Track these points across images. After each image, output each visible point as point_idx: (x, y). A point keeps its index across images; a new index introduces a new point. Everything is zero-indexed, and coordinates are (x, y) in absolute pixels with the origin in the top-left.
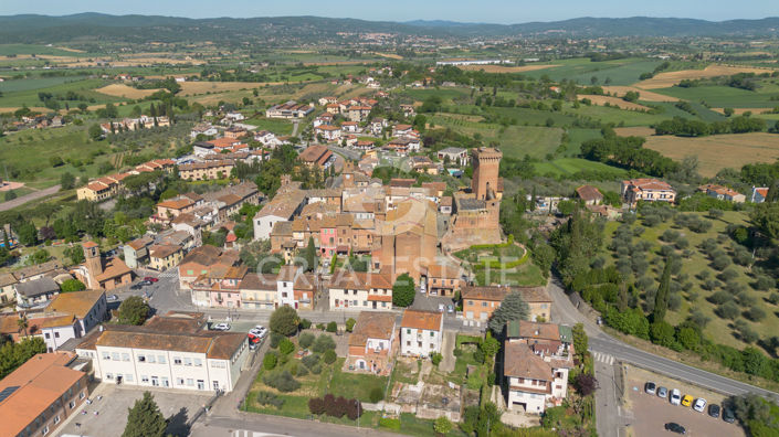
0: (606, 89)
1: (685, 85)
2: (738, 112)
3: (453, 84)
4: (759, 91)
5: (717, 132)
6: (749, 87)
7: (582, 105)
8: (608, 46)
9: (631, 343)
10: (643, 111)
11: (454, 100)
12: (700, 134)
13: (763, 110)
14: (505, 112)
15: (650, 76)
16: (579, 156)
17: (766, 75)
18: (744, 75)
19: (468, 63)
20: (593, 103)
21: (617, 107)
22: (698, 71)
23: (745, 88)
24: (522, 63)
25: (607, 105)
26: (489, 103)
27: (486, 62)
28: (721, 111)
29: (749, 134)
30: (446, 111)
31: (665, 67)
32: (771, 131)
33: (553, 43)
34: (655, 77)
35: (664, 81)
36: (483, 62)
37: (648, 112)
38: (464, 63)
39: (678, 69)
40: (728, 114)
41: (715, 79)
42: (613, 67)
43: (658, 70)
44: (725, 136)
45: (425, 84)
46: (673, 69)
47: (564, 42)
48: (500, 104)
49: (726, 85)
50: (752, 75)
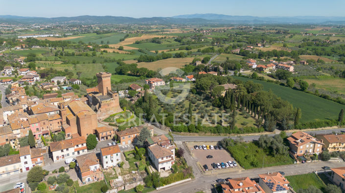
0: (110, 46)
1: (137, 43)
2: (160, 52)
3: (38, 47)
4: (162, 44)
5: (158, 60)
6: (159, 43)
7: (104, 53)
8: (100, 28)
9: (183, 135)
10: (128, 54)
11: (42, 54)
12: (153, 61)
13: (167, 50)
14: (72, 59)
15: (123, 40)
16: (115, 74)
17: (162, 38)
18: (156, 38)
19: (36, 36)
20: (108, 52)
21: (118, 53)
22: (139, 37)
23: (158, 43)
24: (65, 36)
25: (114, 52)
26: (62, 54)
27: (46, 36)
28: (154, 52)
29: (168, 59)
30: (41, 60)
31: (127, 36)
32: (174, 57)
33: (76, 27)
34: (126, 40)
35: (129, 42)
36: (44, 36)
37: (130, 54)
38: (34, 37)
39: (132, 37)
40: (157, 52)
41: (147, 40)
42: (108, 36)
43: (125, 37)
44: (161, 60)
45: (22, 48)
46: (130, 37)
47: (81, 26)
48: (68, 55)
49: (151, 42)
50: (158, 38)
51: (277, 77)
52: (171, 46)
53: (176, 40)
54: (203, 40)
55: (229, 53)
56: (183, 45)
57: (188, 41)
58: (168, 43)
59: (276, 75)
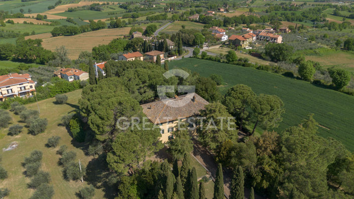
0: (26, 15)
1: (70, 10)
2: (95, 21)
4: (103, 11)
5: (84, 31)
6: (98, 10)
7: (7, 24)
10: (47, 25)
12: (76, 33)
13: (106, 19)
15: (53, 7)
17: (104, 4)
18: (96, 4)
21: (31, 24)
22: (76, 4)
23: (97, 10)
25: (25, 23)
28: (88, 21)
29: (99, 30)
31: (59, 3)
32: (109, 27)
34: (56, 8)
35: (60, 10)
37: (51, 25)
39: (66, 4)
40: (91, 22)
41: (84, 7)
42: (33, 4)
43: (57, 4)
44: (89, 32)
46: (64, 4)
49: (88, 9)
50: (98, 4)
51: (268, 58)
52: (114, 14)
53: (121, 7)
54: (154, 6)
55: (185, 20)
56: (128, 12)
57: (136, 8)
58: (112, 10)
59: (266, 53)
